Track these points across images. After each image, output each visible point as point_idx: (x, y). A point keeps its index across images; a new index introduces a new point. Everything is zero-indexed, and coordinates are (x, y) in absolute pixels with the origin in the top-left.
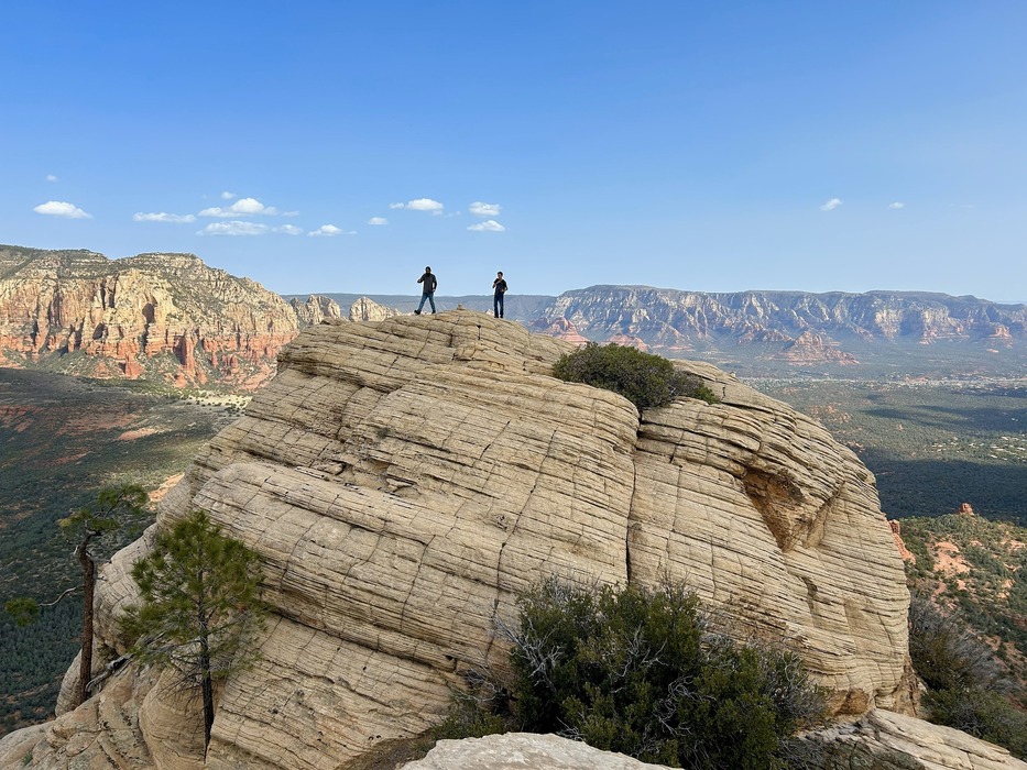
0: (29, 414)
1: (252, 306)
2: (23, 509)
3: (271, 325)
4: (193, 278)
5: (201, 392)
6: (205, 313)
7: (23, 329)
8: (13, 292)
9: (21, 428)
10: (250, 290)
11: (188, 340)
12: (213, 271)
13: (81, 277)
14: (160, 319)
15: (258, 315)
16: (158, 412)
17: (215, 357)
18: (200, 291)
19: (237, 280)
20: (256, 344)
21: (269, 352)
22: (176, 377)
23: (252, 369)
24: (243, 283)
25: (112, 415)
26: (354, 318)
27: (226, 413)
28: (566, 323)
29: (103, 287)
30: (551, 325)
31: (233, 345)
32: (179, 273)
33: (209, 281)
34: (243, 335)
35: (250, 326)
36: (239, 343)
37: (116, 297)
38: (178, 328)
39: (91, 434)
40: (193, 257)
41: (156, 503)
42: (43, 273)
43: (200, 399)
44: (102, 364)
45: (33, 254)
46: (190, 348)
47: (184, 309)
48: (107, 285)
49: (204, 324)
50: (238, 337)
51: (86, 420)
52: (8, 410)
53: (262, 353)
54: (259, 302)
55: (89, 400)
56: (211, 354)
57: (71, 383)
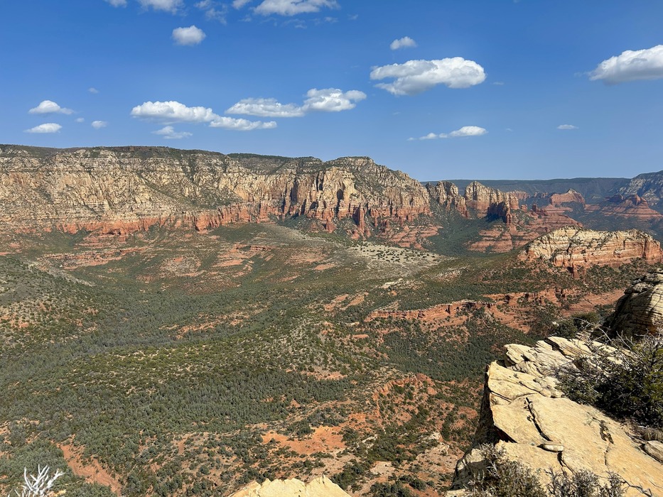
0: (273, 251)
1: (401, 189)
2: (259, 307)
3: (412, 201)
4: (367, 171)
5: (364, 243)
6: (373, 193)
7: (279, 202)
8: (275, 182)
9: (268, 259)
10: (400, 179)
11: (361, 210)
12: (379, 167)
13: (308, 173)
14: (347, 197)
15: (404, 194)
16: (339, 254)
17: (376, 221)
18: (371, 180)
19: (392, 172)
20: (401, 213)
21: (410, 218)
22: (353, 232)
23: (398, 229)
24: (396, 174)
25: (314, 254)
26: (468, 195)
27: (377, 257)
28: (639, 199)
29: (317, 178)
30: (624, 200)
31: (387, 213)
32: (359, 169)
33: (377, 173)
34: (394, 207)
35: (399, 201)
36: (391, 212)
37: (324, 184)
38: (357, 202)
39: (301, 265)
40: (368, 159)
42: (289, 171)
43: (363, 247)
44: (314, 224)
45: (285, 161)
46: (362, 215)
47: (360, 191)
48: (319, 177)
49: (371, 200)
50: (391, 209)
51: (300, 256)
52: (264, 248)
53: (405, 219)
54: (406, 186)
55: (303, 244)
56: (374, 219)
57: (295, 234)
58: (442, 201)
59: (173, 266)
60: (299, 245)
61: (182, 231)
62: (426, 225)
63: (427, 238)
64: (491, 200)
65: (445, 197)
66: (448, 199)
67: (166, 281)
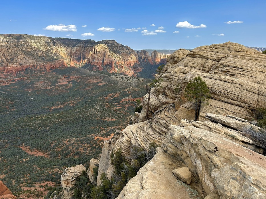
0: (80, 78)
1: (127, 53)
2: (80, 99)
4: (114, 46)
5: (116, 74)
6: (117, 55)
7: (78, 58)
8: (76, 50)
9: (78, 81)
10: (127, 49)
11: (113, 62)
12: (119, 44)
13: (90, 46)
14: (107, 56)
15: (129, 55)
16: (107, 79)
17: (119, 66)
18: (116, 49)
19: (124, 46)
20: (128, 63)
21: (131, 65)
22: (110, 70)
23: (127, 69)
25: (97, 79)
26: (152, 56)
27: (121, 80)
29: (94, 48)
32: (111, 45)
33: (118, 47)
35: (127, 58)
36: (124, 62)
37: (97, 51)
38: (111, 59)
39: (92, 83)
40: (114, 41)
41: (106, 100)
42: (82, 45)
43: (116, 76)
44: (94, 67)
45: (80, 41)
46: (113, 64)
47: (112, 54)
48: (95, 48)
49: (116, 58)
50: (124, 61)
51: (91, 80)
52: (76, 77)
53: (130, 65)
54: (129, 52)
55: (92, 75)
56: (118, 65)
57: (88, 71)
58: (143, 58)
59: (39, 85)
60: (91, 76)
61: (40, 71)
62: (137, 67)
63: (138, 72)
64: (161, 57)
65: (144, 56)
66: (145, 57)
67: (38, 90)
